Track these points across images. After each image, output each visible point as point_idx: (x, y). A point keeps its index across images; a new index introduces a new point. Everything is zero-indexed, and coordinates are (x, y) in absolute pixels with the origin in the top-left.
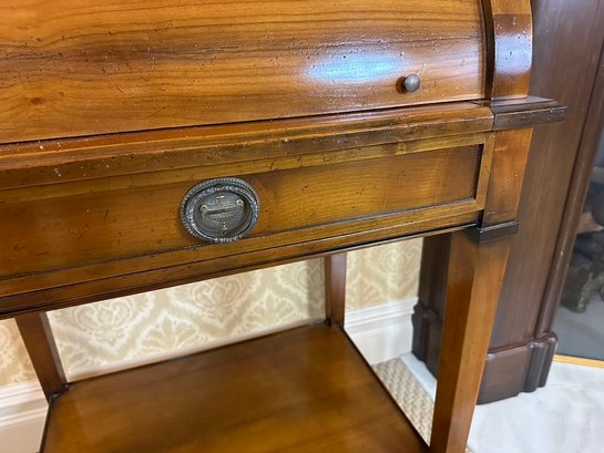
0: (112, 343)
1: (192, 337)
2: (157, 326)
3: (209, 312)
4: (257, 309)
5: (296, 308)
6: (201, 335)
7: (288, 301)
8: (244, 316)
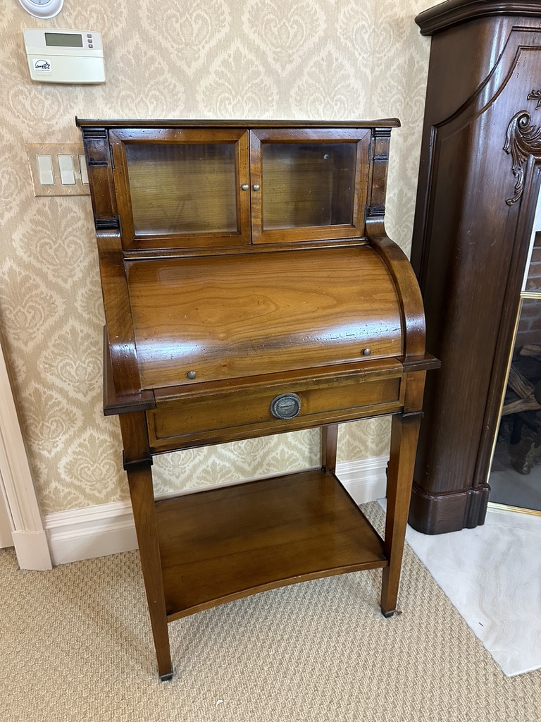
0: (178, 477)
1: (230, 475)
2: (208, 466)
3: (242, 458)
4: (274, 458)
5: (301, 459)
6: (235, 474)
7: (295, 453)
8: (265, 463)
